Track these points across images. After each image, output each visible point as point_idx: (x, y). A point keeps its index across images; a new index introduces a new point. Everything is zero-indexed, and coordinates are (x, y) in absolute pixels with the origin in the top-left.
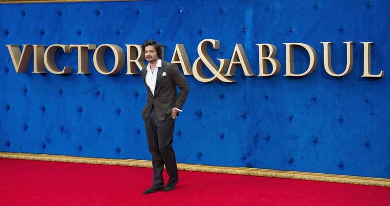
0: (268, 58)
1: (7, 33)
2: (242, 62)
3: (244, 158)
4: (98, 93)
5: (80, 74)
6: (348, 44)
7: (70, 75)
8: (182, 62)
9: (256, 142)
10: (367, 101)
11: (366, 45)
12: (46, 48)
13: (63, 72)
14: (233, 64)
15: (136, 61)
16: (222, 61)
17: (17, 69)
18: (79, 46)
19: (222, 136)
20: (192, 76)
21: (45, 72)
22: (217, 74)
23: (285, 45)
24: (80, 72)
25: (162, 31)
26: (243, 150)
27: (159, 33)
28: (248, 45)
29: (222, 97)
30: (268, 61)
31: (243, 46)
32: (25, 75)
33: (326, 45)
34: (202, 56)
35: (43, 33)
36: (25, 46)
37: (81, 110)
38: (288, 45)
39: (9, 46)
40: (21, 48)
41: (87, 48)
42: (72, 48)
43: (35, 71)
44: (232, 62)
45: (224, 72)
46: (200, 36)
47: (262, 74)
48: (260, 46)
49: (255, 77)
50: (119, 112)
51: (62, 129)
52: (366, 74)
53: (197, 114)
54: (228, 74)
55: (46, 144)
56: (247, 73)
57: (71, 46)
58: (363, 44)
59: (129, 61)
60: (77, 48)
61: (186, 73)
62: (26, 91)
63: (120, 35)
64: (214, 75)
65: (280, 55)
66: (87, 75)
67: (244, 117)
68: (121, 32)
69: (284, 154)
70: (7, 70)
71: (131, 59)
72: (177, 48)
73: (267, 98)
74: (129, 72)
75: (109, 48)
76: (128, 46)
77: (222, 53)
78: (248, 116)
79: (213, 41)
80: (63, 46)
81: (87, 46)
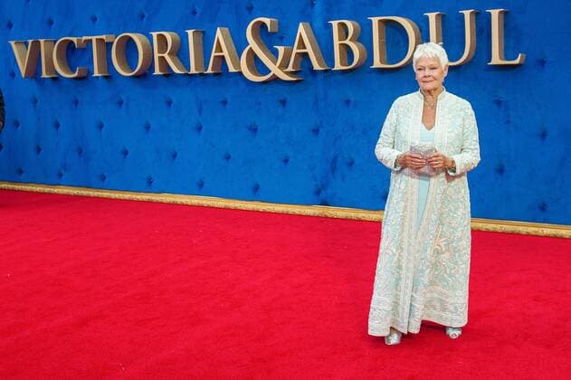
0: (347, 42)
1: (10, 26)
2: (309, 50)
3: (318, 192)
4: (121, 103)
5: (97, 77)
6: (467, 13)
7: (85, 78)
8: (225, 53)
9: (334, 169)
10: (499, 103)
11: (495, 13)
12: (55, 42)
13: (76, 75)
14: (297, 53)
15: (166, 55)
16: (281, 49)
17: (23, 72)
18: (94, 38)
19: (286, 161)
20: (240, 73)
21: (55, 76)
22: (275, 70)
23: (371, 21)
24: (96, 74)
25: (199, 10)
26: (316, 180)
27: (194, 13)
28: (318, 24)
29: (284, 103)
30: (347, 46)
31: (311, 25)
32: (34, 80)
33: (432, 17)
34: (253, 44)
35: (51, 23)
36: (30, 41)
37: (101, 127)
38: (375, 20)
39: (12, 43)
40: (26, 44)
41: (103, 40)
42: (85, 41)
43: (44, 75)
44: (295, 50)
45: (284, 66)
46: (250, 13)
47: (338, 66)
48: (335, 24)
49: (328, 72)
50: (148, 128)
51: (80, 152)
52: (496, 59)
53: (250, 129)
54: (290, 69)
55: (63, 172)
56: (316, 66)
57: (84, 38)
58: (490, 13)
59: (157, 55)
60: (91, 40)
61: (232, 69)
62: (36, 101)
63: (145, 19)
64: (270, 71)
65: (364, 37)
66: (106, 77)
67: (316, 131)
68: (146, 15)
69: (375, 186)
70: (13, 75)
71: (159, 52)
72: (219, 34)
73: (348, 102)
74: (157, 72)
75: (130, 39)
76: (155, 34)
77: (282, 38)
78: (321, 130)
79: (267, 21)
80: (74, 39)
81: (104, 37)
